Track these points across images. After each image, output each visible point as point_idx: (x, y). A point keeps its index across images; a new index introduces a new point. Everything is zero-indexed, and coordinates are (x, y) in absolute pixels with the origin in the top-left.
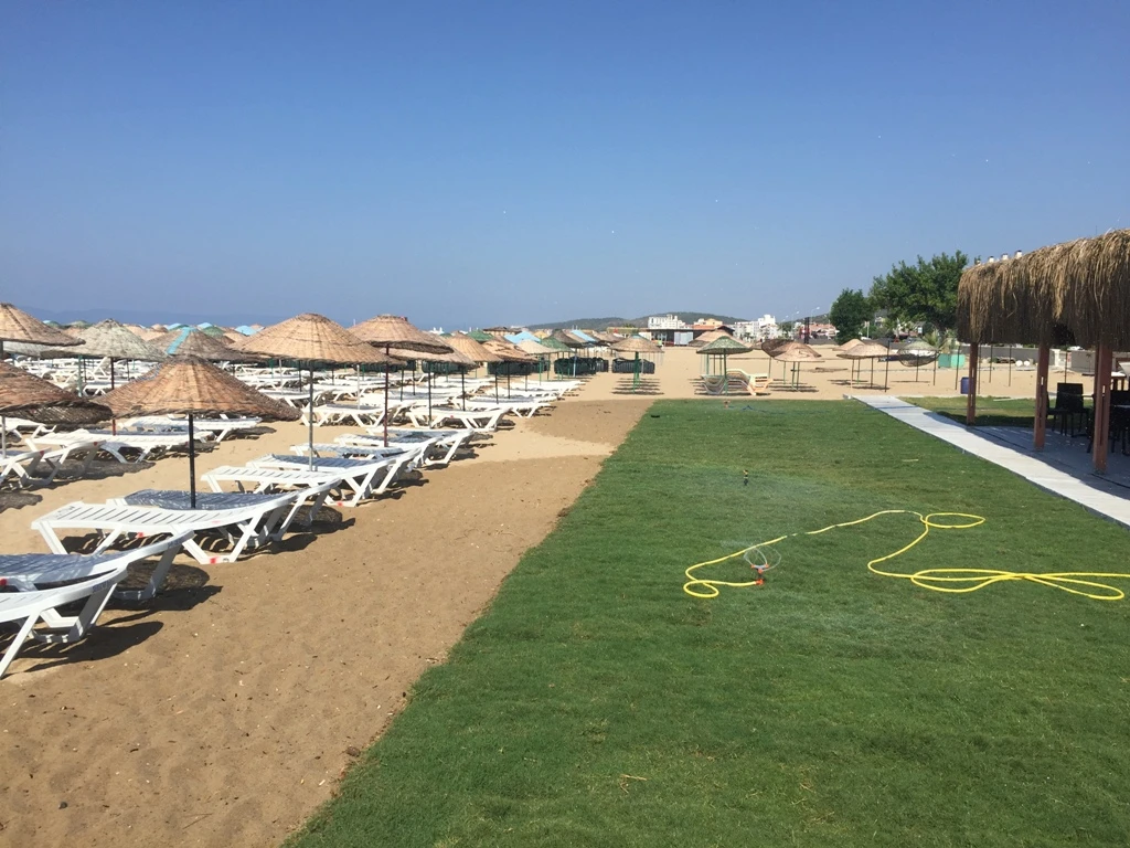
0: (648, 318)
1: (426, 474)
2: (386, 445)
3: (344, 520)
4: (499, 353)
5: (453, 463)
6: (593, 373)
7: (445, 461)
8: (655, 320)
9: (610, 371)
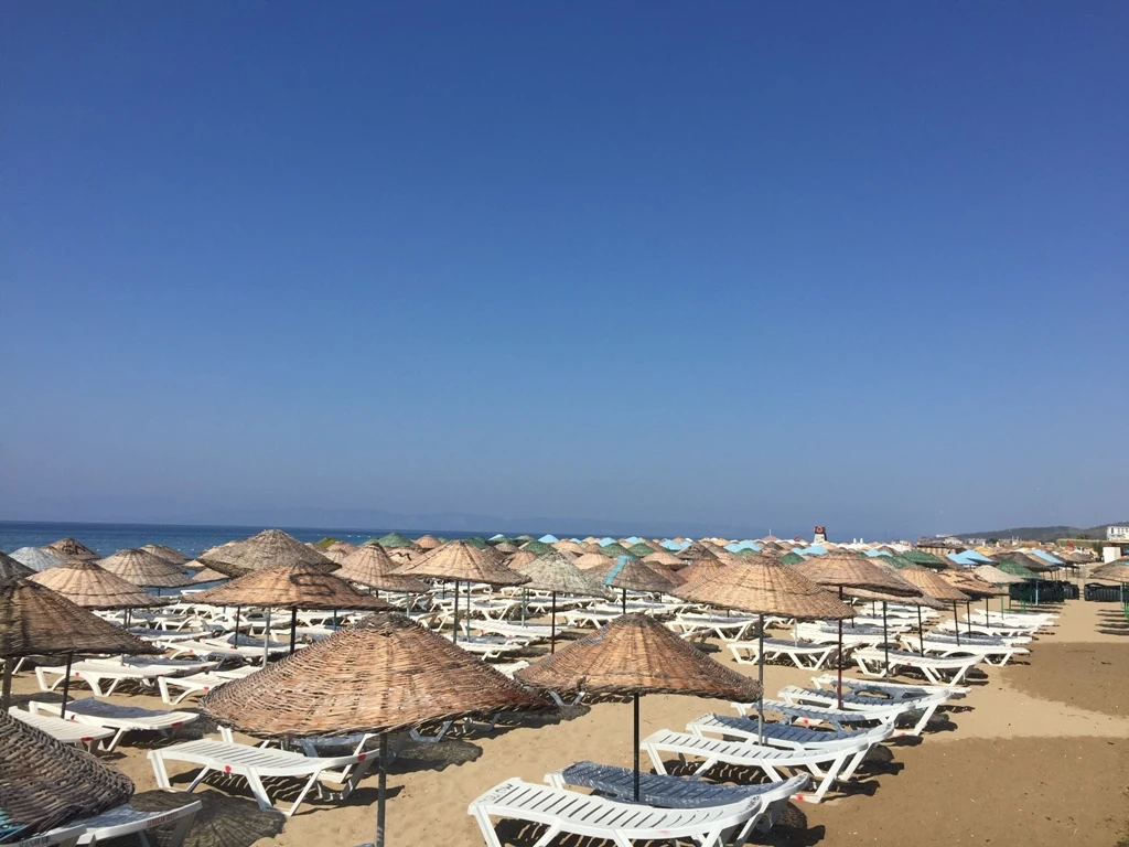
0: (1106, 527)
1: (899, 754)
2: (841, 707)
3: (809, 827)
4: (959, 585)
5: (926, 736)
6: (1061, 600)
7: (916, 732)
8: (1116, 530)
9: (1082, 599)
